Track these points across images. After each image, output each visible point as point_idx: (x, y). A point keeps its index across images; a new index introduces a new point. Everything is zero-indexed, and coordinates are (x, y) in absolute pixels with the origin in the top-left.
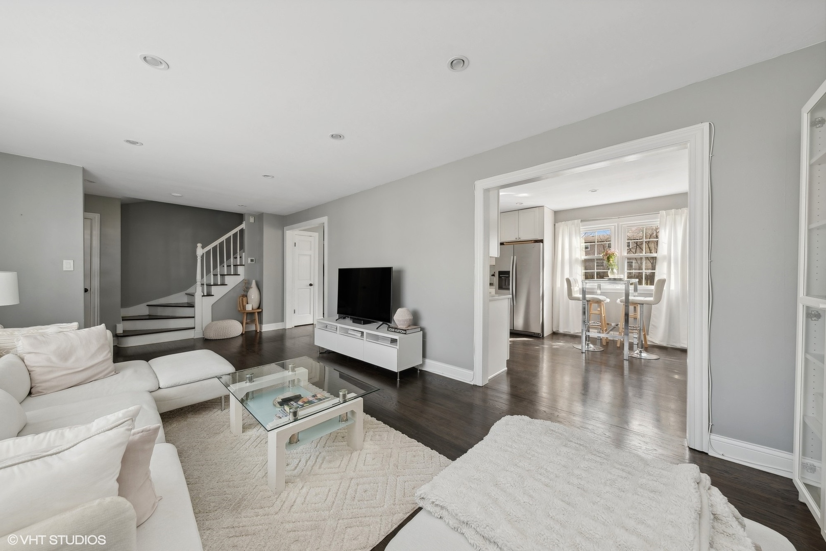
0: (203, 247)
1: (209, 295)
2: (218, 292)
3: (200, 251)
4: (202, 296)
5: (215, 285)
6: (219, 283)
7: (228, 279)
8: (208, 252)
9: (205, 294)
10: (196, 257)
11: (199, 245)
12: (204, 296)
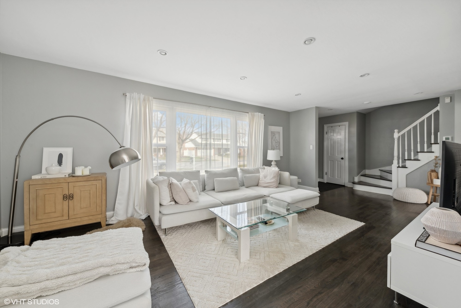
0: (399, 132)
1: (404, 167)
2: (412, 166)
3: (396, 135)
4: (398, 167)
5: (410, 159)
6: (412, 158)
7: (420, 156)
8: (403, 136)
9: (401, 166)
10: (393, 139)
11: (396, 131)
12: (399, 167)
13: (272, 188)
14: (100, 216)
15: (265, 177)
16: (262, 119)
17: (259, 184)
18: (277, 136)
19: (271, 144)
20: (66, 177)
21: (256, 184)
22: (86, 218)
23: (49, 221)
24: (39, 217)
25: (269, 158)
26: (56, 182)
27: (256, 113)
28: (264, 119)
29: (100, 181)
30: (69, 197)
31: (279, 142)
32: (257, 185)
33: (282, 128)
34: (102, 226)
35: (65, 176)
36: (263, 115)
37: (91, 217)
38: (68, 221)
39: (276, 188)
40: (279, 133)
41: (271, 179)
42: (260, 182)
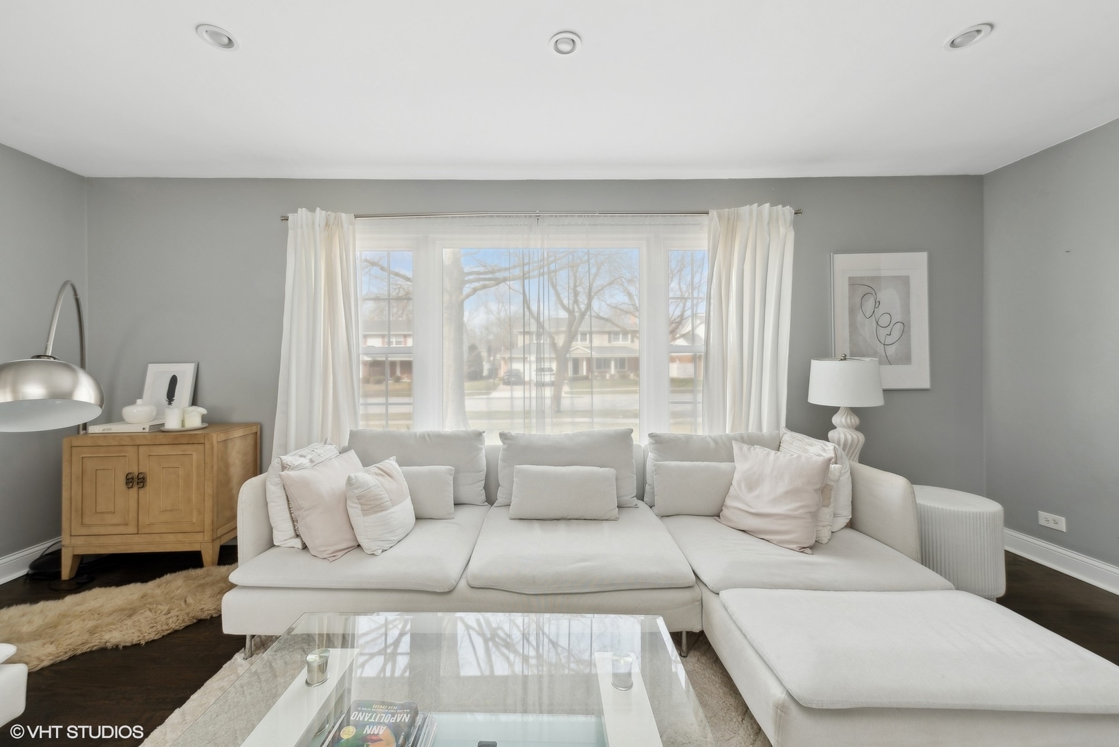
13: (779, 544)
14: (199, 537)
15: (752, 483)
16: (782, 230)
17: (726, 512)
18: (889, 297)
19: (851, 333)
20: (144, 431)
21: (712, 509)
22: (171, 537)
23: (103, 531)
24: (86, 521)
25: (819, 395)
26: (115, 443)
27: (745, 210)
28: (796, 225)
29: (201, 447)
30: (136, 481)
31: (905, 326)
32: (717, 515)
33: (922, 257)
34: (205, 563)
35: (144, 429)
36: (788, 211)
37: (180, 537)
38: (136, 539)
39: (802, 550)
40: (905, 281)
41: (775, 501)
42: (729, 502)
